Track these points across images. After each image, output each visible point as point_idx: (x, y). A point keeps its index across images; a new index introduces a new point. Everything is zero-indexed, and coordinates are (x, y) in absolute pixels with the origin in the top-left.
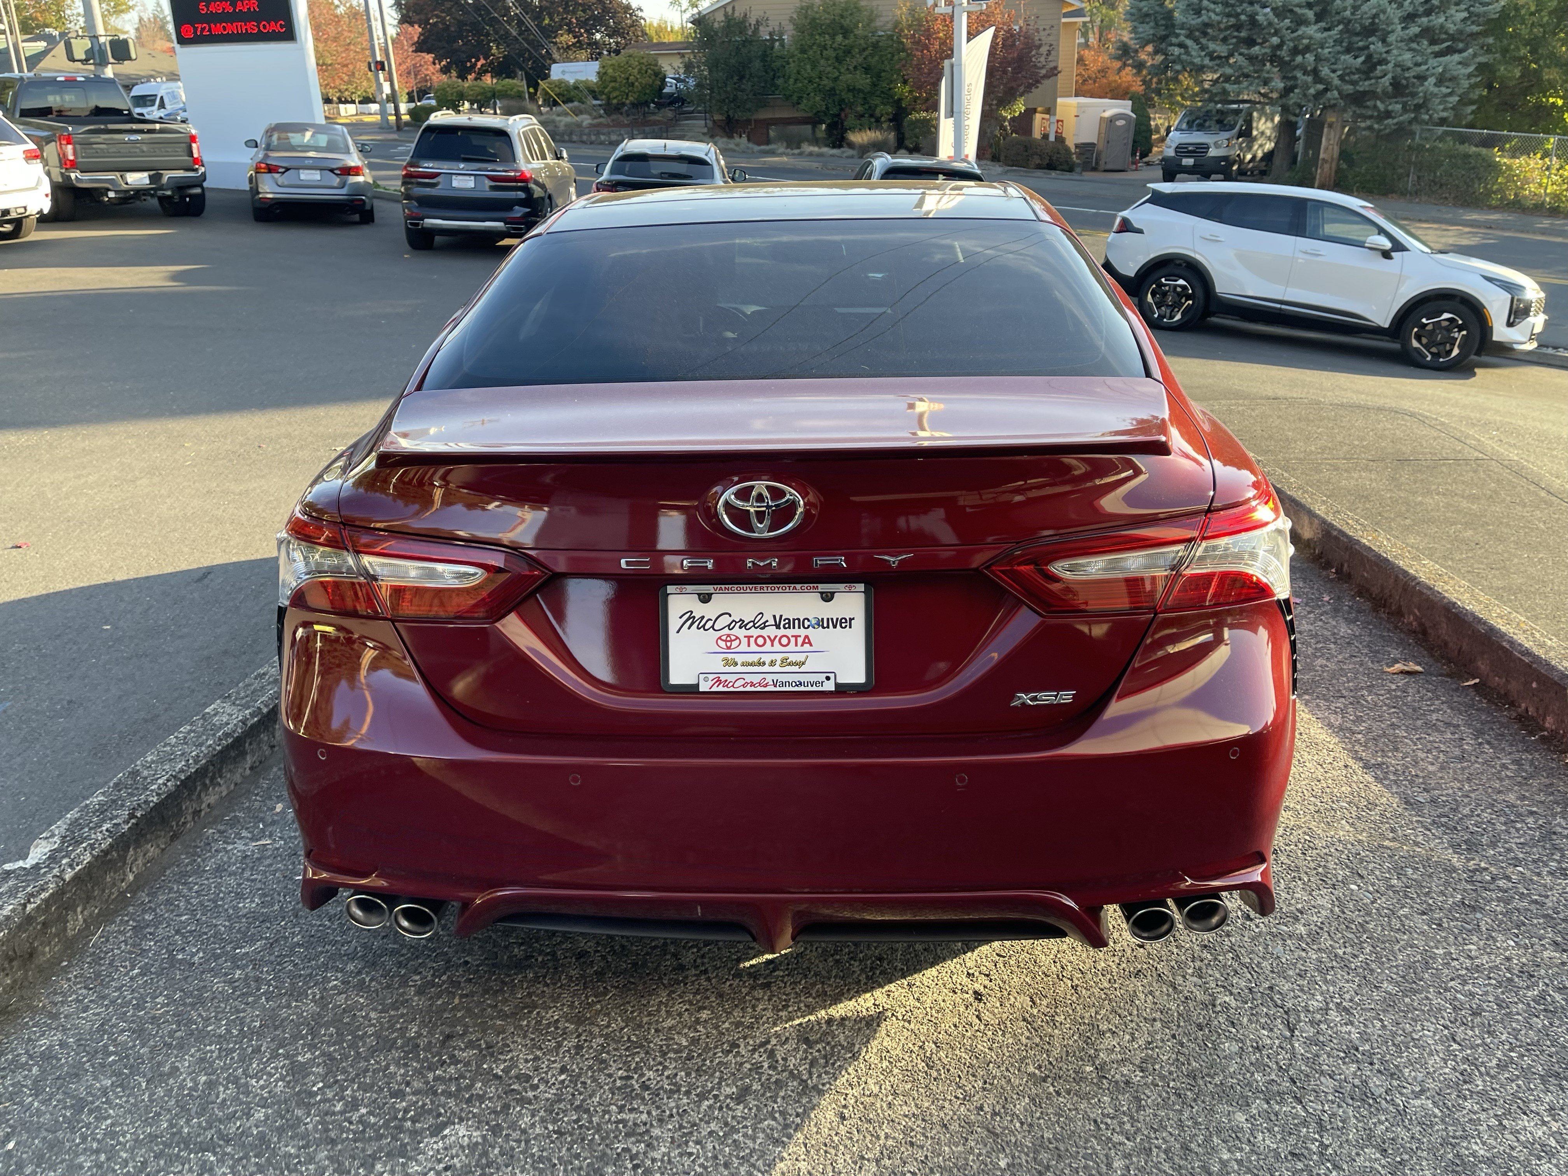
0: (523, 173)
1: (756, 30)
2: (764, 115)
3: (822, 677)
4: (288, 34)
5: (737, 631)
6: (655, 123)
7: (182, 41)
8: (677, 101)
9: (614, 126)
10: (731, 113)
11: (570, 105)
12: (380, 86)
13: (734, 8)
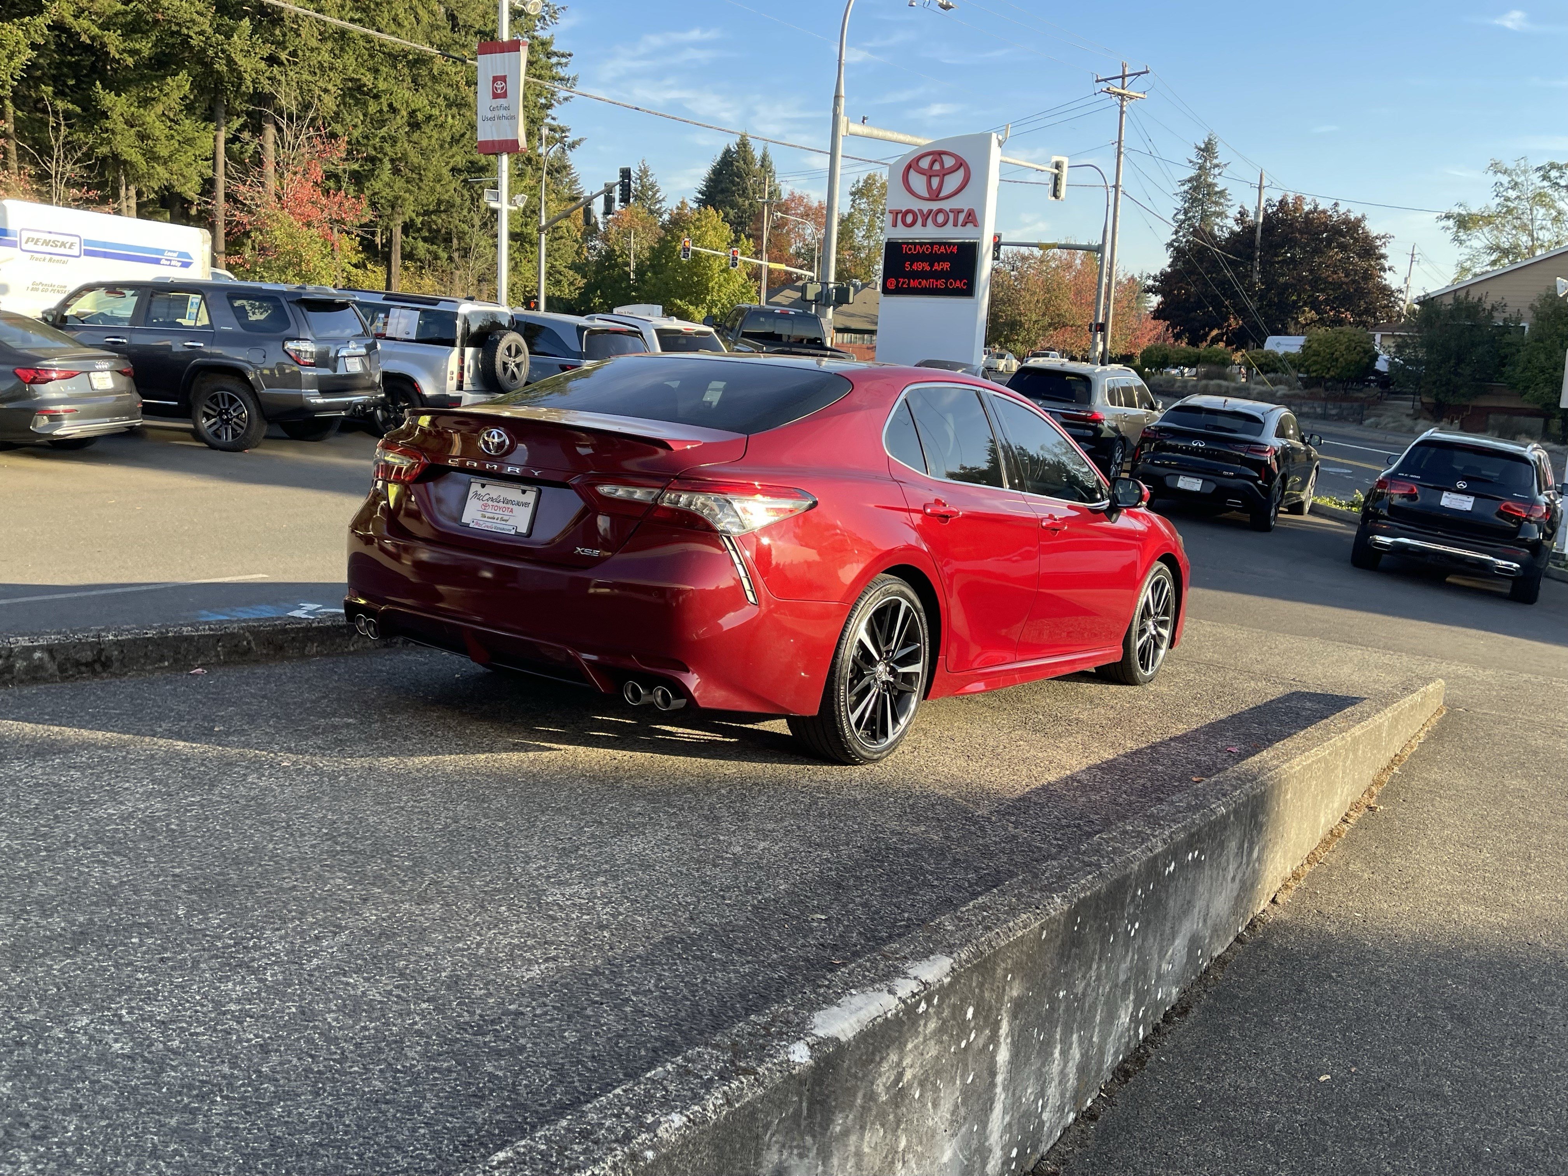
0: (1093, 413)
1: (1490, 316)
2: (1485, 402)
3: (512, 528)
4: (968, 291)
5: (490, 503)
6: (1356, 400)
8: (1384, 381)
9: (1309, 399)
10: (1441, 396)
13: (1467, 293)
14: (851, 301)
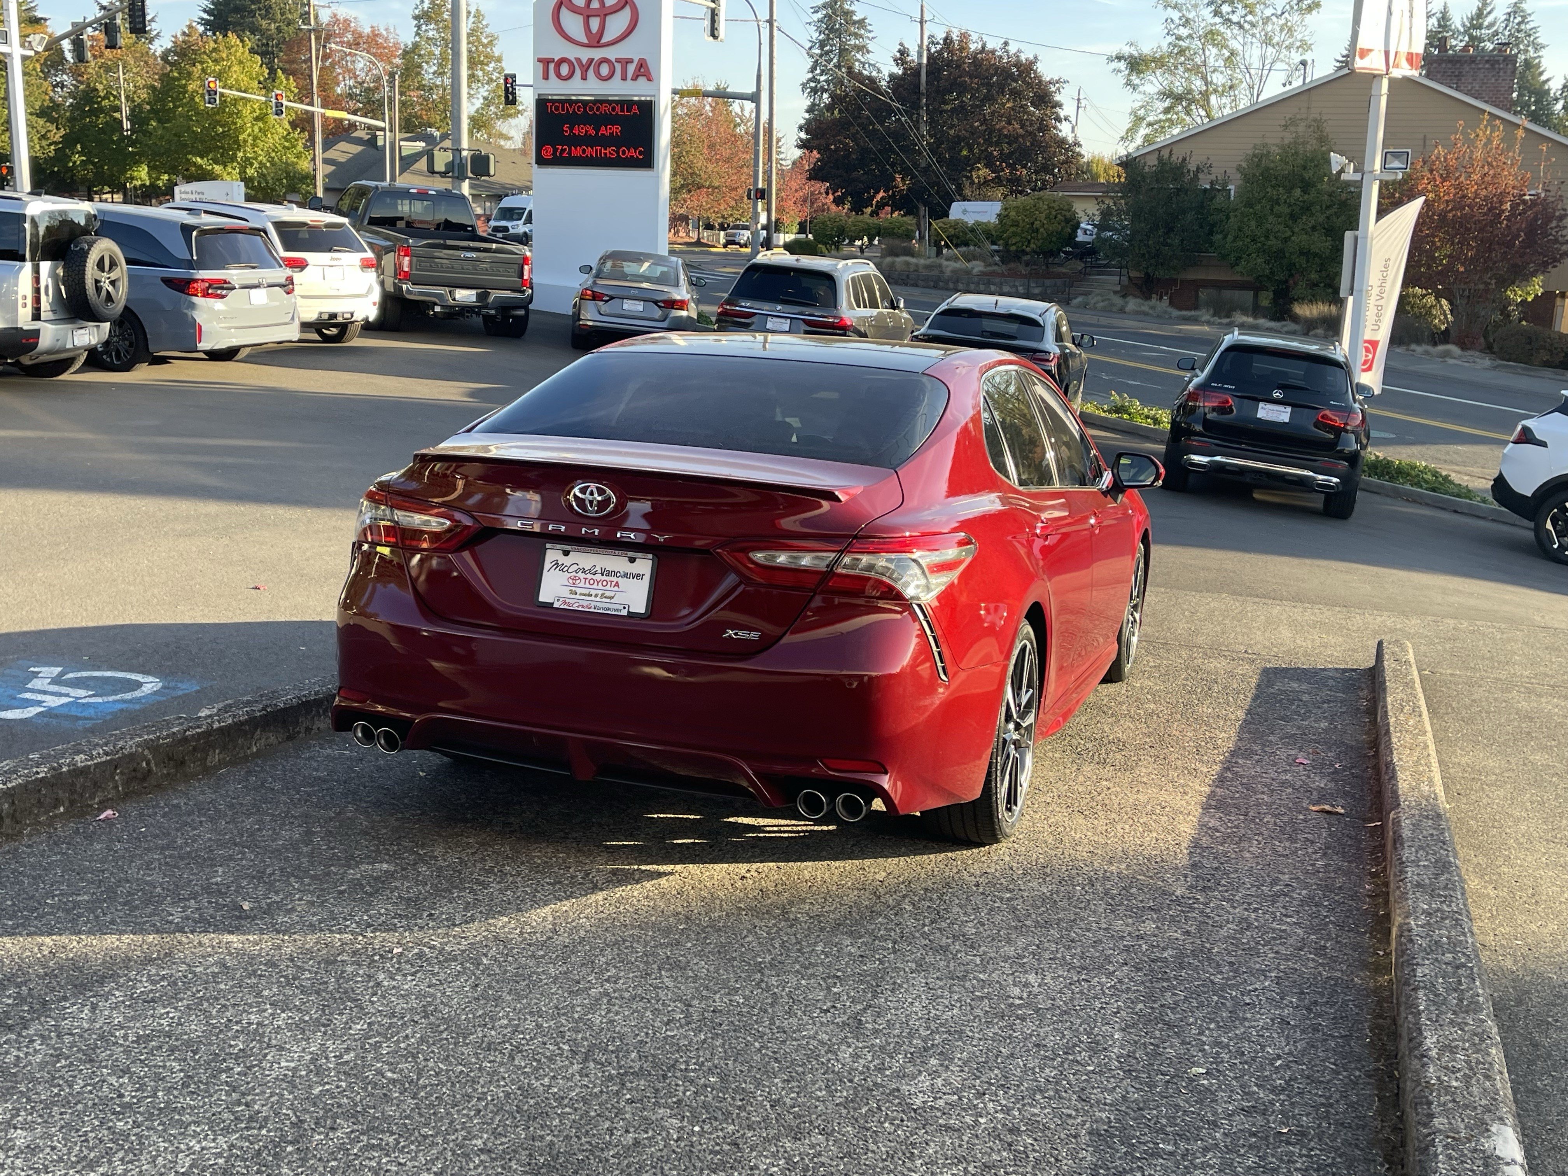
0: (842, 319)
1: (1196, 177)
2: (1193, 275)
3: (621, 607)
4: (646, 161)
5: (580, 575)
6: (1059, 276)
7: (541, 161)
8: (1086, 252)
9: (1009, 276)
10: (1150, 271)
11: (963, 249)
12: (756, 216)
13: (1171, 154)
14: (492, 172)
